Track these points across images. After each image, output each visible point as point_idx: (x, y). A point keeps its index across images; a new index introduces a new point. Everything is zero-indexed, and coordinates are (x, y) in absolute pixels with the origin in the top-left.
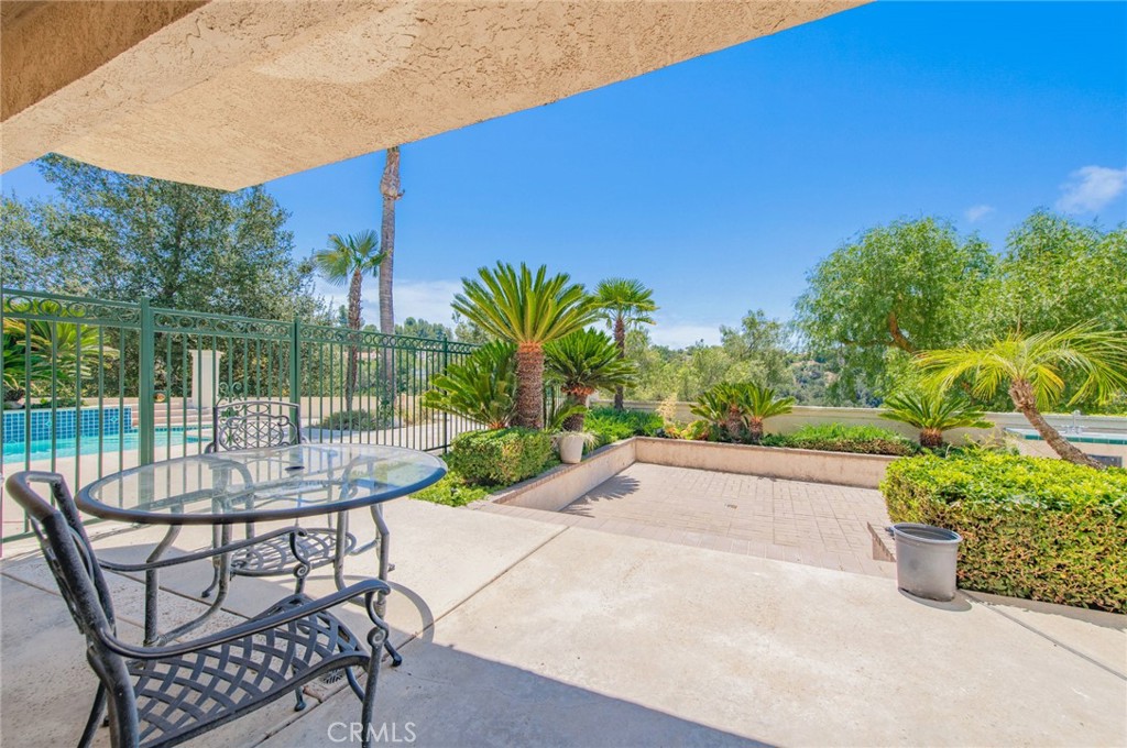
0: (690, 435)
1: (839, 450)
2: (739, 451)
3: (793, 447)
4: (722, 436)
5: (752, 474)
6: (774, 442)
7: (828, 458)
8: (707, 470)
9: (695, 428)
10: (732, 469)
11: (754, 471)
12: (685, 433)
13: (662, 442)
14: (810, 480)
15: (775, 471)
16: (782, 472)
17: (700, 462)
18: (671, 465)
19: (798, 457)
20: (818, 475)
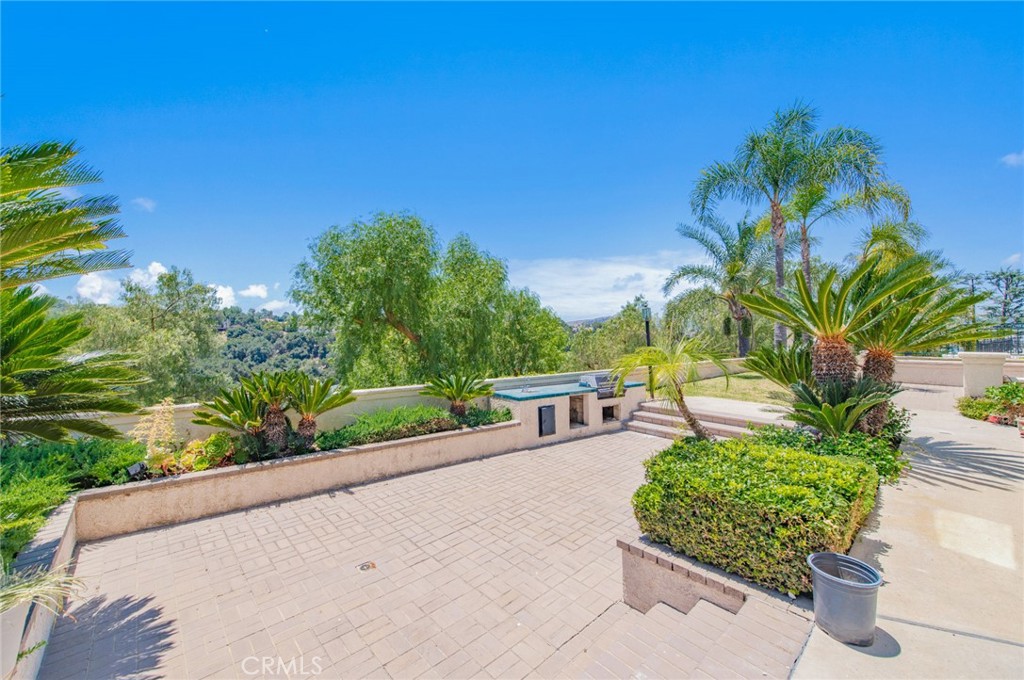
0: (201, 462)
1: (405, 437)
2: (297, 467)
3: (360, 444)
4: (258, 451)
5: (317, 493)
6: (334, 443)
7: (399, 449)
8: (247, 509)
9: (212, 449)
10: (287, 495)
11: (318, 487)
12: (188, 459)
13: (150, 488)
14: (384, 478)
15: (344, 480)
16: (354, 478)
17: (232, 502)
18: (172, 524)
19: (370, 455)
20: (391, 469)
